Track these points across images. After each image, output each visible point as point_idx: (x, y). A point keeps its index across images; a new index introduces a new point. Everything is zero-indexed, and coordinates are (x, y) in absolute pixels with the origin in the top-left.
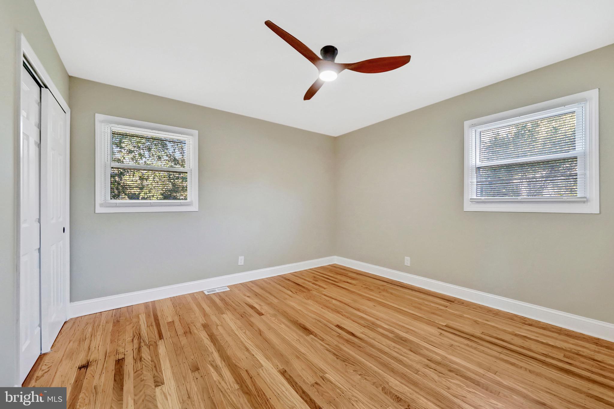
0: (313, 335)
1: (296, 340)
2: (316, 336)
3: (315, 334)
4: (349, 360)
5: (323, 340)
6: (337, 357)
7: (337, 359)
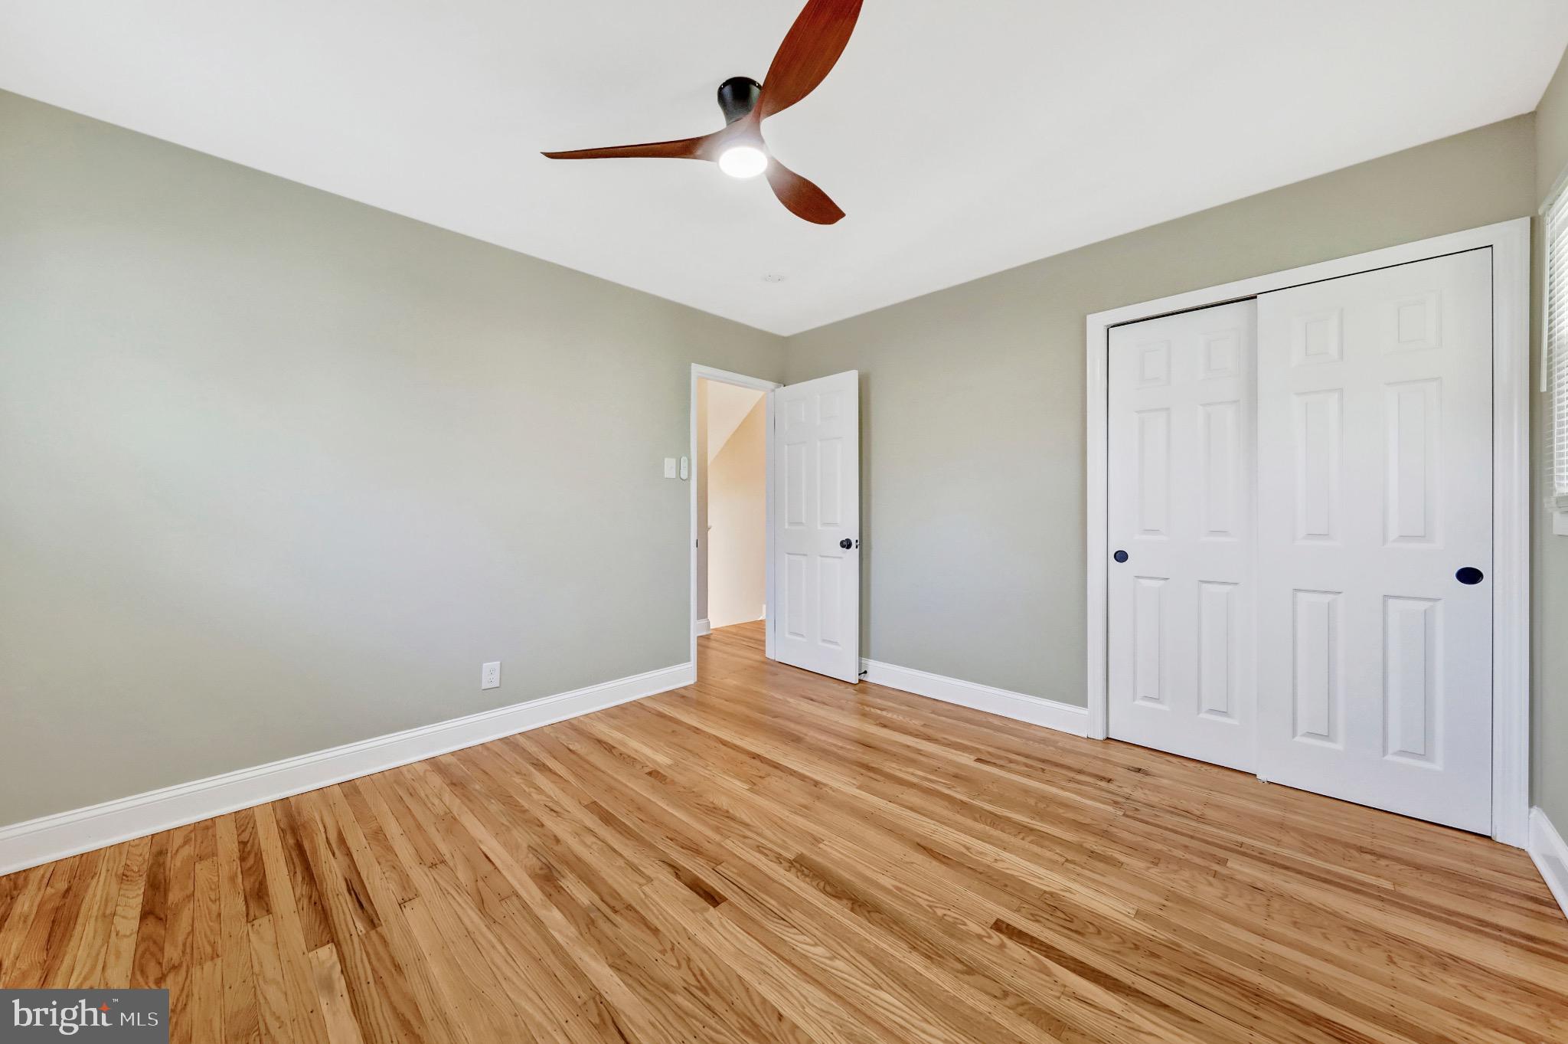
0: (785, 859)
1: (823, 840)
2: (779, 859)
3: (781, 863)
4: (704, 812)
5: (758, 847)
6: (726, 814)
7: (727, 812)
